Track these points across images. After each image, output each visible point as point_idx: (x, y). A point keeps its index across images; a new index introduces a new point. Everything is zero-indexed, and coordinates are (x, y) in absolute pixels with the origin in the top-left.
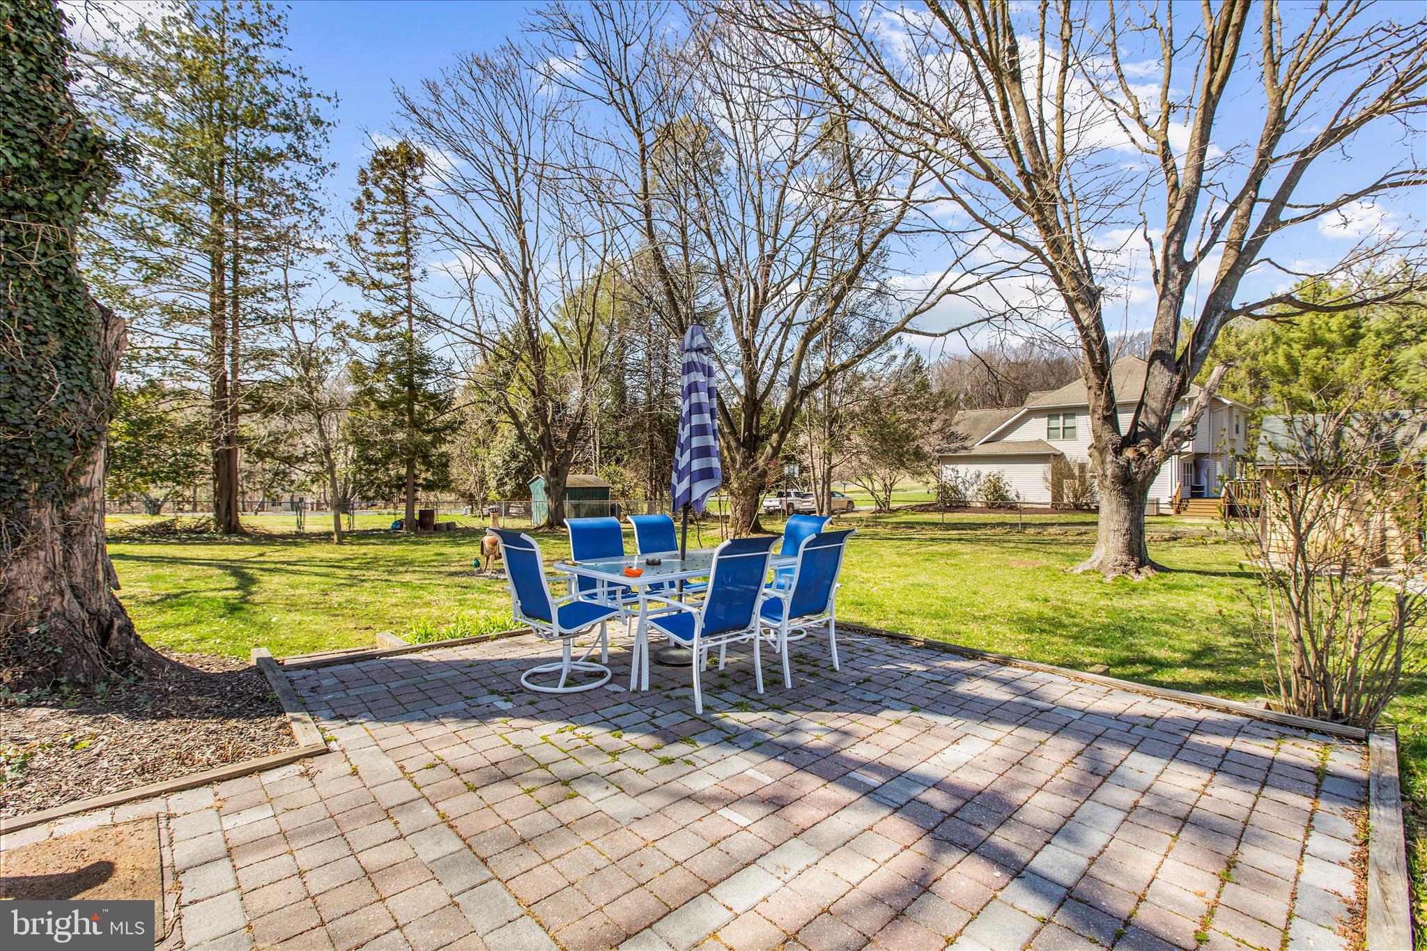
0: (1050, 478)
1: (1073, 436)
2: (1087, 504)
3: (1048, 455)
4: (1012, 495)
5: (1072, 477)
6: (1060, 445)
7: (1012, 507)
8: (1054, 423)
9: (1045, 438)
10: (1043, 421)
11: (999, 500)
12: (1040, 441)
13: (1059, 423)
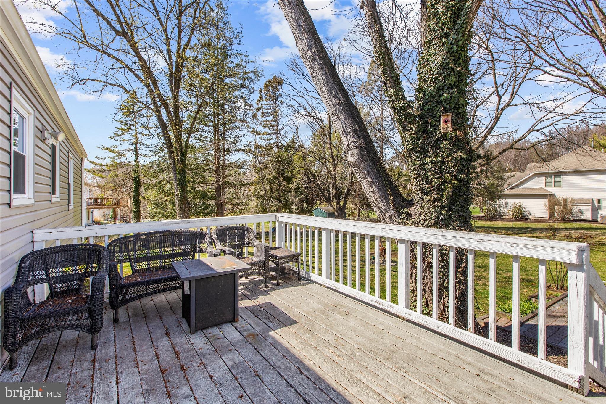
0: (548, 206)
1: (560, 186)
2: (568, 218)
3: (547, 195)
4: (526, 213)
5: (560, 205)
6: (551, 190)
7: (527, 219)
8: (549, 180)
9: (544, 186)
10: (543, 179)
11: (519, 215)
12: (541, 188)
13: (552, 180)
